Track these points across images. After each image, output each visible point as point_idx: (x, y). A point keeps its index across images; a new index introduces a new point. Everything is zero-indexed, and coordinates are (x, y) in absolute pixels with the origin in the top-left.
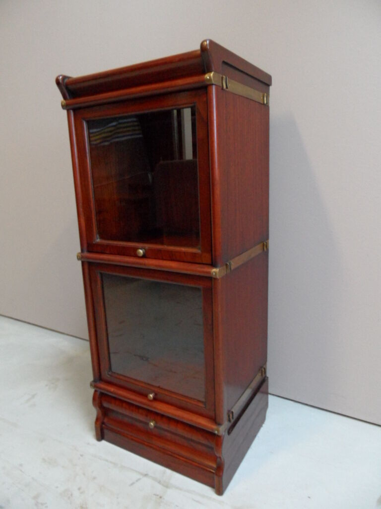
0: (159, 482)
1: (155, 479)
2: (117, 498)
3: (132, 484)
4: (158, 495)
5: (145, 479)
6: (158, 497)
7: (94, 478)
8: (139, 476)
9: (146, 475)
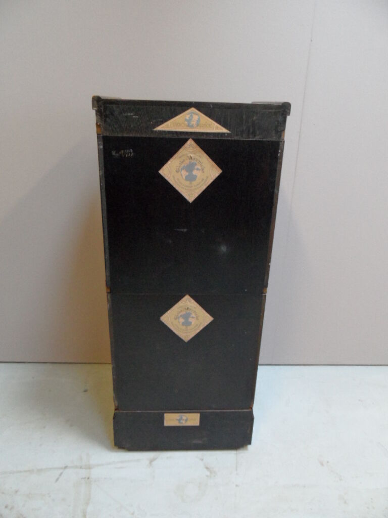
0: (81, 467)
1: (76, 467)
2: (50, 496)
3: (57, 480)
4: (85, 478)
5: (67, 470)
6: (86, 479)
7: (16, 492)
8: (60, 471)
9: (66, 467)
